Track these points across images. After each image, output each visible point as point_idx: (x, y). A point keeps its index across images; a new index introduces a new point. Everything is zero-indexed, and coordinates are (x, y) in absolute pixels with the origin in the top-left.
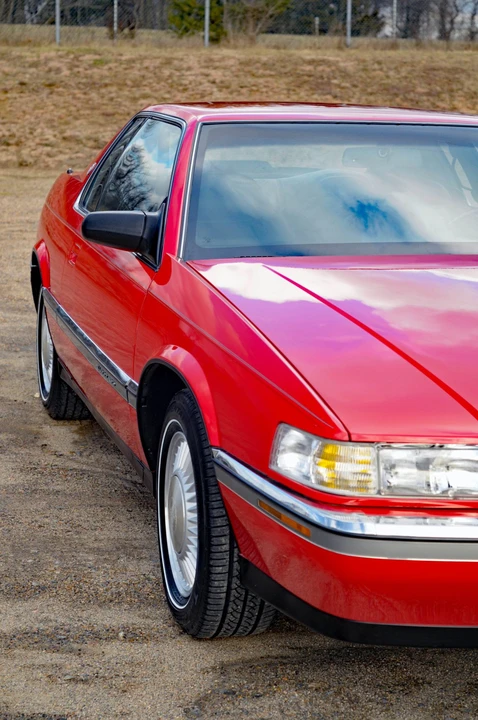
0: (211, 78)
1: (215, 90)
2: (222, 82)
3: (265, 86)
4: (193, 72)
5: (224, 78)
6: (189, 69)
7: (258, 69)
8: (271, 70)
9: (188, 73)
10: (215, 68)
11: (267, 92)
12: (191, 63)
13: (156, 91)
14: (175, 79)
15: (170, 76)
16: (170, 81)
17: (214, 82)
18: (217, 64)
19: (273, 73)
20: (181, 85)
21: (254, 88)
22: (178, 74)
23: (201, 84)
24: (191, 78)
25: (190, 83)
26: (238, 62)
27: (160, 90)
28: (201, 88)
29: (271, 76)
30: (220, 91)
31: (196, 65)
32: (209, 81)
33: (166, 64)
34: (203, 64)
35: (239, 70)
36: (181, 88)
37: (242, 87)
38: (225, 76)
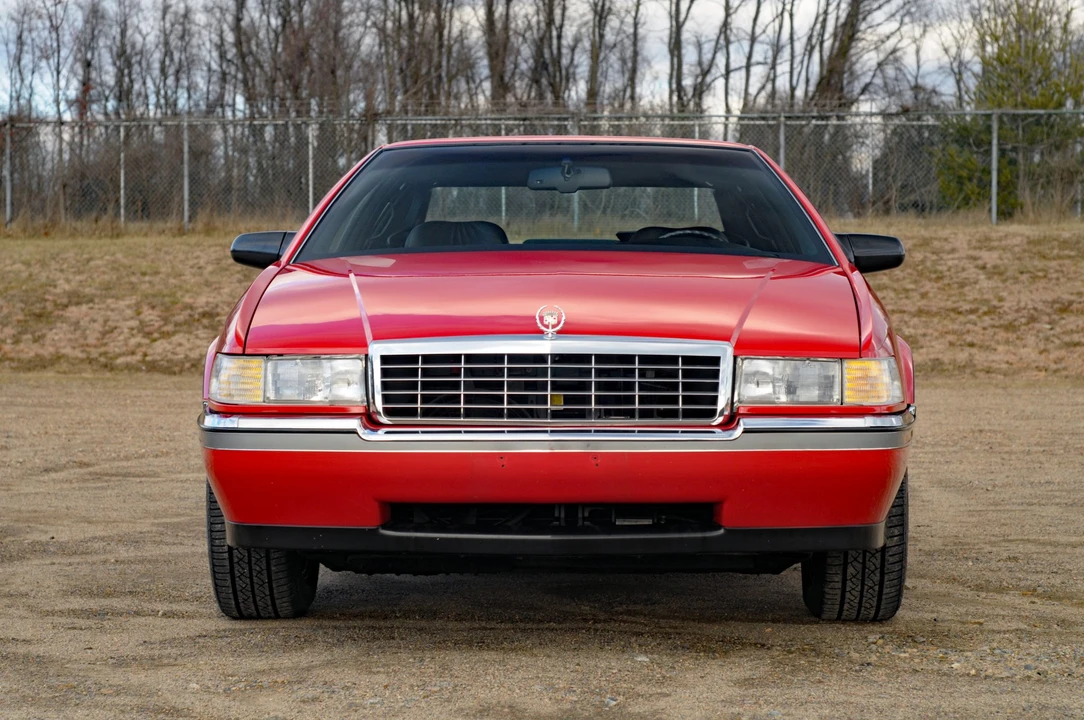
0: (980, 262)
1: (982, 277)
2: (995, 267)
3: (1057, 271)
4: (956, 255)
5: (999, 262)
6: (953, 251)
7: (1053, 248)
8: (1072, 250)
9: (951, 256)
10: (991, 249)
11: (1058, 279)
12: (957, 244)
13: (898, 280)
14: (929, 264)
15: (923, 262)
16: (920, 268)
17: (984, 268)
18: (996, 244)
19: (1073, 253)
20: (935, 272)
21: (1041, 274)
22: (934, 257)
23: (964, 269)
24: (950, 263)
25: (949, 270)
26: (1025, 241)
27: (904, 278)
28: (964, 275)
29: (1069, 257)
30: (989, 278)
31: (965, 246)
32: (977, 267)
33: (921, 245)
34: (974, 243)
35: (1024, 251)
36: (933, 276)
37: (1022, 273)
38: (1001, 259)
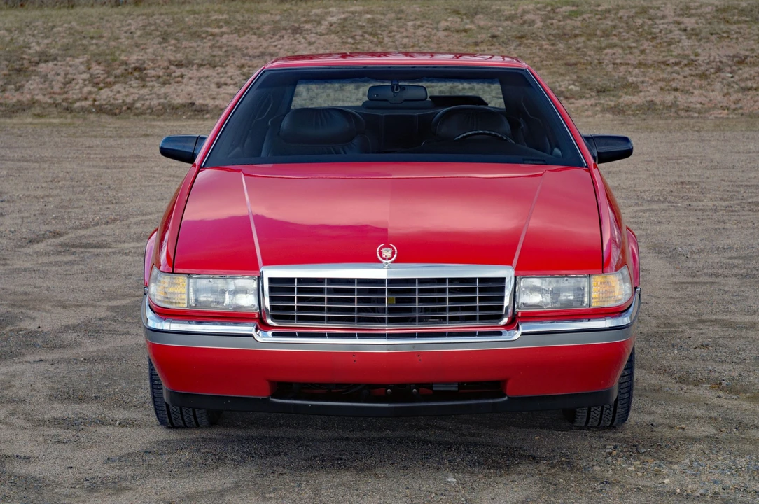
0: (682, 26)
1: (684, 37)
2: (693, 30)
3: (737, 33)
4: (666, 21)
5: (696, 26)
6: (664, 17)
7: (734, 15)
8: (747, 16)
9: (662, 21)
10: (690, 16)
11: (737, 39)
12: (667, 12)
13: (624, 40)
14: (646, 28)
15: (642, 25)
16: (640, 30)
17: (685, 30)
18: (693, 12)
19: (748, 19)
20: (651, 34)
21: (725, 35)
22: (650, 22)
23: (671, 32)
24: (661, 27)
25: (660, 32)
26: (715, 9)
27: (629, 39)
28: (671, 36)
29: (746, 22)
30: (689, 38)
31: (673, 14)
32: (680, 29)
33: (641, 13)
34: (679, 12)
35: (714, 17)
36: (650, 37)
37: (712, 34)
38: (697, 23)
